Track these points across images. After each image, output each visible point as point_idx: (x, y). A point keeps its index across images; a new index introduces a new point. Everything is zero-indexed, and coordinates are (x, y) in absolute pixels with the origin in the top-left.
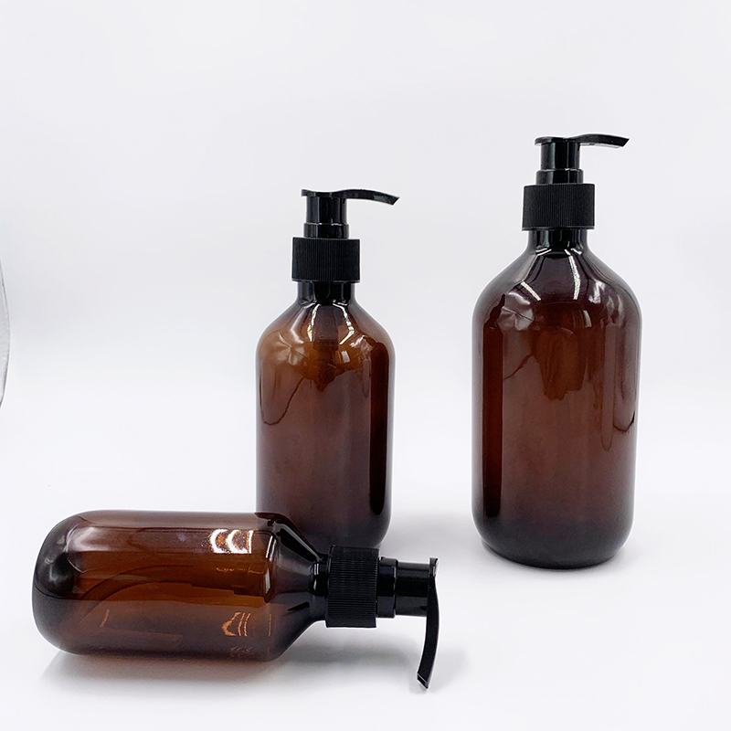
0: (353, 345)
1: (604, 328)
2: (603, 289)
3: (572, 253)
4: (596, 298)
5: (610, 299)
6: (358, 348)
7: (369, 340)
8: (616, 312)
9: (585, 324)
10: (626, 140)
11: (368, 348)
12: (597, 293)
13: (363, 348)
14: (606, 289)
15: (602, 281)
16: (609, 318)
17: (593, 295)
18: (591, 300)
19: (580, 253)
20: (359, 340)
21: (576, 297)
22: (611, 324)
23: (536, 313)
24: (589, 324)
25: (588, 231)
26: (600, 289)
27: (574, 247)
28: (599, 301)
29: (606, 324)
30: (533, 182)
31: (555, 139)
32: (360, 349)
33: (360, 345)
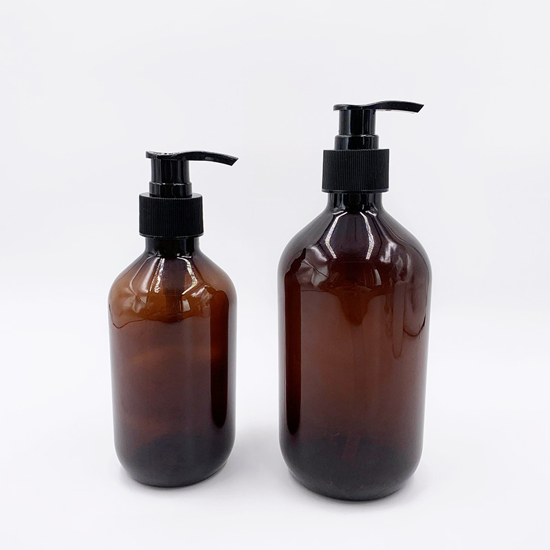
0: (194, 295)
1: (393, 286)
2: (394, 248)
3: (367, 215)
4: (386, 258)
5: (400, 258)
6: (199, 298)
7: (210, 290)
8: (405, 269)
9: (375, 282)
10: (421, 106)
11: (208, 296)
12: (388, 253)
13: (204, 297)
14: (397, 249)
15: (394, 241)
16: (398, 275)
17: (384, 255)
18: (382, 260)
19: (375, 215)
20: (201, 290)
21: (368, 257)
22: (400, 282)
23: (331, 270)
24: (379, 282)
25: (383, 193)
26: (392, 249)
27: (369, 209)
28: (389, 261)
29: (395, 282)
30: (332, 146)
31: (351, 107)
32: (200, 298)
33: (201, 294)
